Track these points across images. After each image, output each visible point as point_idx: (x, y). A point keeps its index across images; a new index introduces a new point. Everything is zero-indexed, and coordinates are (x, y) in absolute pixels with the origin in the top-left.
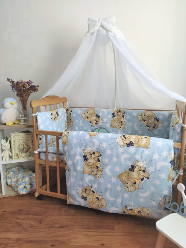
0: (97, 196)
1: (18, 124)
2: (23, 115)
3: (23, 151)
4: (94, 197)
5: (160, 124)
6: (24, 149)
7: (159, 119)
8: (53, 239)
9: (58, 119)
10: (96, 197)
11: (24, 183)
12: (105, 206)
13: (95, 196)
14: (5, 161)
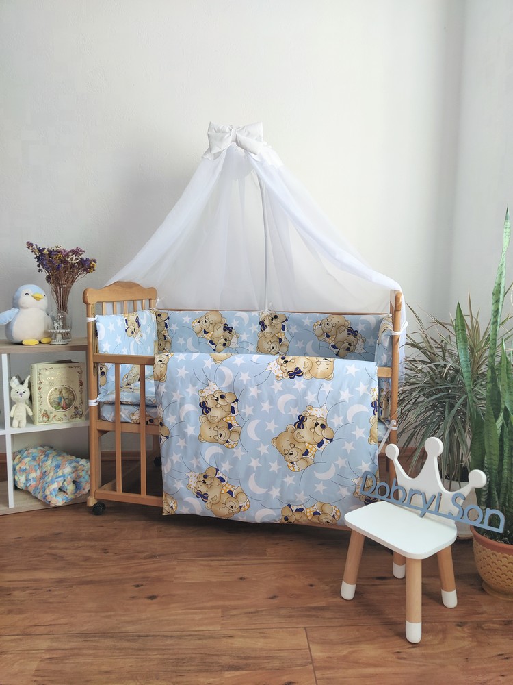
0: (230, 487)
1: (48, 343)
2: (61, 324)
3: (59, 404)
4: (223, 492)
5: (360, 342)
6: (63, 400)
7: (357, 332)
8: (137, 575)
9: (139, 334)
10: (228, 490)
11: (59, 479)
12: (246, 507)
13: (224, 488)
14: (19, 427)
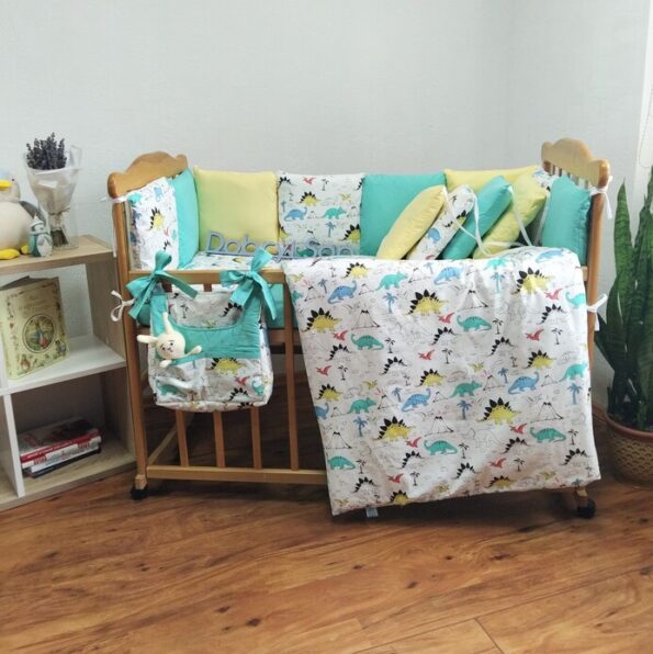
8: (212, 594)
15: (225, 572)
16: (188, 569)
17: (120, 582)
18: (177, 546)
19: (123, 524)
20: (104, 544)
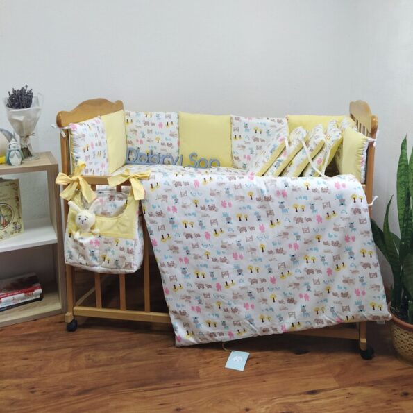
15: (85, 401)
16: (62, 396)
17: (13, 399)
18: (61, 377)
19: (34, 355)
20: (15, 369)
